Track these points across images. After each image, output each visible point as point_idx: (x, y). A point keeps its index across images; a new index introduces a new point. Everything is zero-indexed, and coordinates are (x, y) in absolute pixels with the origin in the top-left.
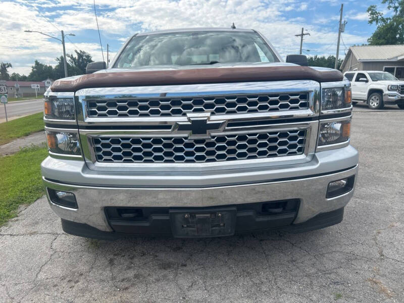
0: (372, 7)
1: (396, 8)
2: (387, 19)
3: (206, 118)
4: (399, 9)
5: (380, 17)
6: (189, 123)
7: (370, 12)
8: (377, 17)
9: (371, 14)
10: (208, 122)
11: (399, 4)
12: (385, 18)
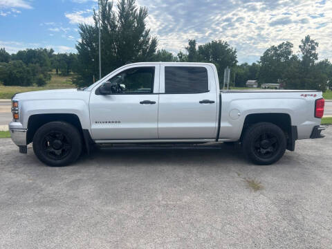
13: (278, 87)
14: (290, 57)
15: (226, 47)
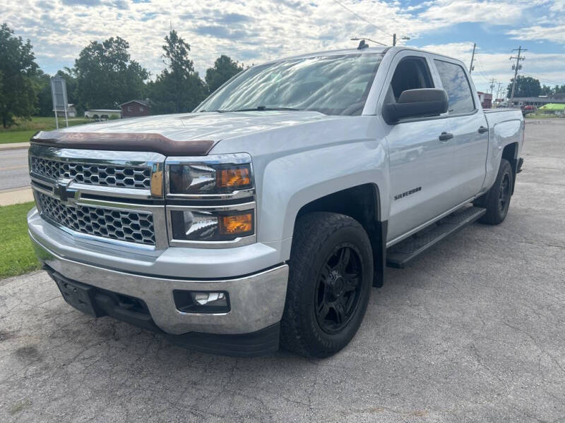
3: (65, 185)
6: (58, 188)
13: (119, 115)
14: (128, 64)
15: (8, 35)
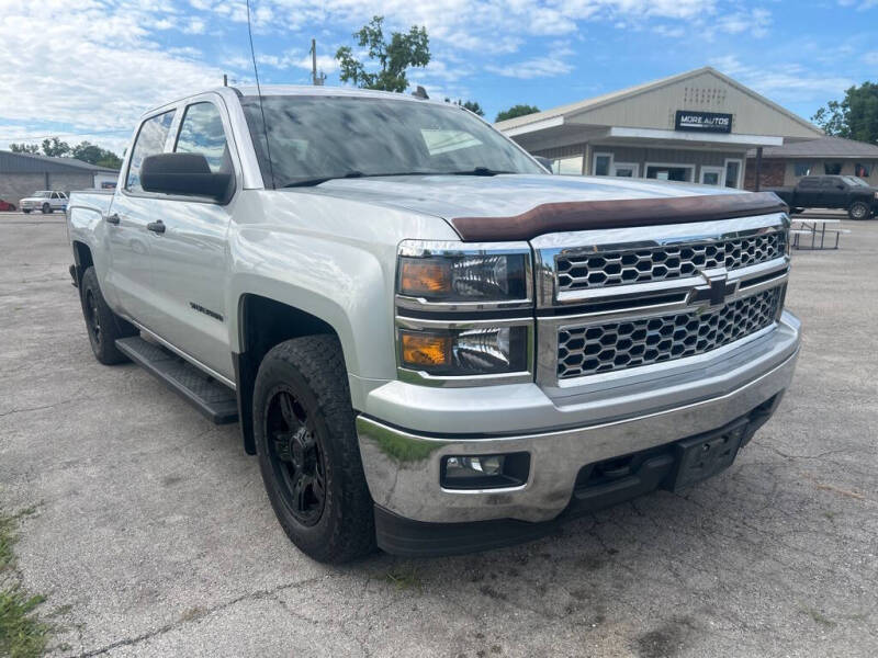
0: (344, 50)
1: (383, 58)
2: (372, 76)
3: (724, 277)
4: (388, 60)
5: (358, 71)
6: (708, 287)
7: (342, 59)
8: (355, 69)
9: (344, 63)
10: (727, 283)
11: (387, 50)
12: (368, 73)
